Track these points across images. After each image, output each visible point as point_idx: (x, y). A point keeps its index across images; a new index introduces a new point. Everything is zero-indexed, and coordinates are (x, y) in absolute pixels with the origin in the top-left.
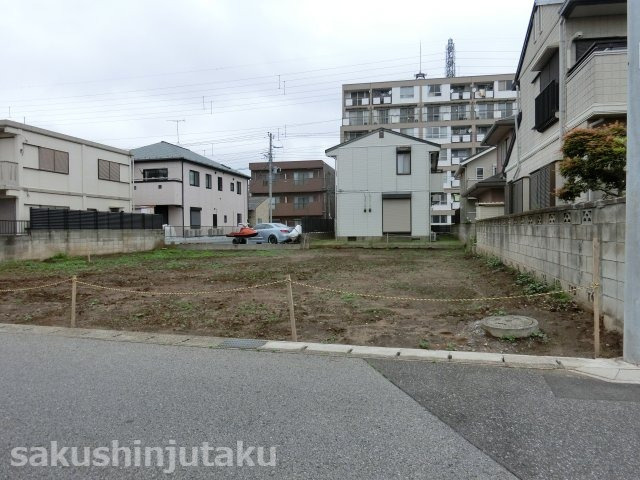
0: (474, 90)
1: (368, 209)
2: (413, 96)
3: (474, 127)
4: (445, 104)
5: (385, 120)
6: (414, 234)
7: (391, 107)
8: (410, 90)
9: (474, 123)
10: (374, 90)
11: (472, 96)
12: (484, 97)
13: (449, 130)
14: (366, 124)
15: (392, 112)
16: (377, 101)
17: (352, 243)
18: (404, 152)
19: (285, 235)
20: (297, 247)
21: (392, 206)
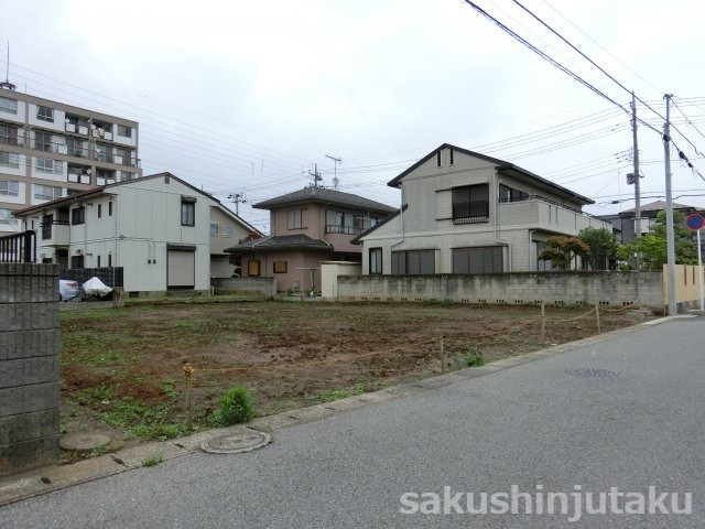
0: (93, 127)
1: (152, 259)
2: (15, 112)
3: (94, 169)
4: (60, 134)
6: (196, 288)
8: (12, 103)
9: (94, 164)
11: (90, 130)
12: (102, 137)
13: (65, 164)
18: (188, 203)
19: (74, 290)
20: (109, 304)
21: (177, 258)
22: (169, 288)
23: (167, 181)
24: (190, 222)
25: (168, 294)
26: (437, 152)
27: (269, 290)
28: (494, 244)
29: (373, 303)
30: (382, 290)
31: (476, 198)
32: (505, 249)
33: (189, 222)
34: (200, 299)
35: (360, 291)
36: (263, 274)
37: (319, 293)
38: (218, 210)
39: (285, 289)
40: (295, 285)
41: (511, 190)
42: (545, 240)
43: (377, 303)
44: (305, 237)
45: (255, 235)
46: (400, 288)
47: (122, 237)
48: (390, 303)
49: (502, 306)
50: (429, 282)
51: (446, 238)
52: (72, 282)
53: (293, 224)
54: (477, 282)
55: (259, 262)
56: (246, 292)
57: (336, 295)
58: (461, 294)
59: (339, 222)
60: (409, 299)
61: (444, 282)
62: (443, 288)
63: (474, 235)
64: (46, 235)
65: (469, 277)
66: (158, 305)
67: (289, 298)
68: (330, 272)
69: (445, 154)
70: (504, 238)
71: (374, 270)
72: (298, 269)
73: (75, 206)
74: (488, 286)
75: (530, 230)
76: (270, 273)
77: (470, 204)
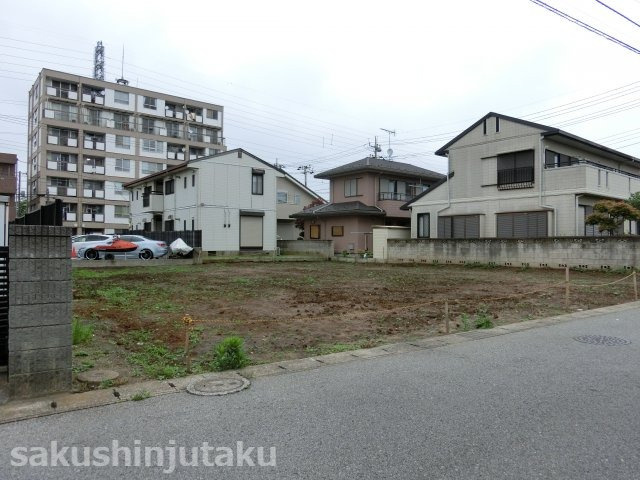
0: (187, 112)
1: (227, 224)
2: (127, 103)
3: (188, 148)
4: (161, 119)
5: (95, 122)
6: (265, 249)
7: (102, 109)
8: (125, 96)
9: (188, 144)
10: (84, 85)
11: (185, 115)
12: (194, 120)
13: (165, 144)
14: (74, 121)
15: (104, 115)
16: (87, 98)
18: (258, 174)
19: (162, 249)
20: (189, 262)
21: (248, 223)
22: (241, 248)
23: (240, 156)
24: (260, 192)
25: (240, 254)
26: (483, 121)
27: (328, 251)
28: (541, 209)
29: (419, 264)
30: (428, 253)
31: (521, 164)
32: (550, 214)
33: (258, 191)
34: (267, 258)
35: (408, 253)
36: (322, 238)
37: (370, 255)
38: (287, 180)
39: (342, 251)
40: (351, 247)
41: (559, 155)
42: (592, 204)
43: (423, 264)
44: (361, 204)
45: (318, 202)
46: (445, 251)
47: (202, 205)
48: (435, 265)
49: (545, 270)
50: (473, 245)
51: (491, 204)
52: (161, 242)
53: (350, 192)
54: (521, 246)
55: (319, 226)
56: (308, 253)
57: (386, 257)
58: (504, 257)
59: (392, 190)
60: (453, 262)
61: (487, 246)
62: (487, 252)
63: (519, 200)
64: (146, 203)
65: (512, 241)
66: (230, 263)
67: (344, 259)
68: (381, 235)
69: (491, 122)
70: (549, 203)
71: (421, 234)
72: (353, 232)
73: (167, 179)
74: (531, 251)
75: (576, 195)
76: (329, 236)
77: (515, 170)
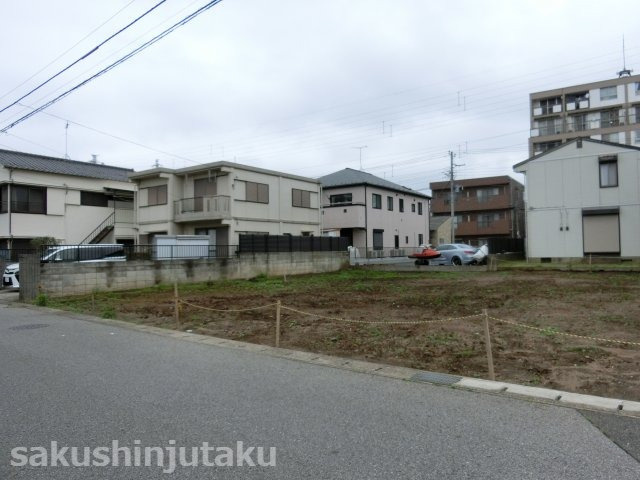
1: (564, 226)
2: (616, 97)
5: (582, 126)
6: (624, 254)
7: (589, 112)
8: (612, 90)
10: (567, 95)
14: (558, 133)
15: (590, 117)
16: (571, 106)
17: (546, 265)
18: (608, 162)
19: (469, 256)
20: (484, 268)
22: (586, 254)
23: (579, 146)
24: (613, 183)
25: (583, 261)
33: (610, 183)
47: (531, 209)
